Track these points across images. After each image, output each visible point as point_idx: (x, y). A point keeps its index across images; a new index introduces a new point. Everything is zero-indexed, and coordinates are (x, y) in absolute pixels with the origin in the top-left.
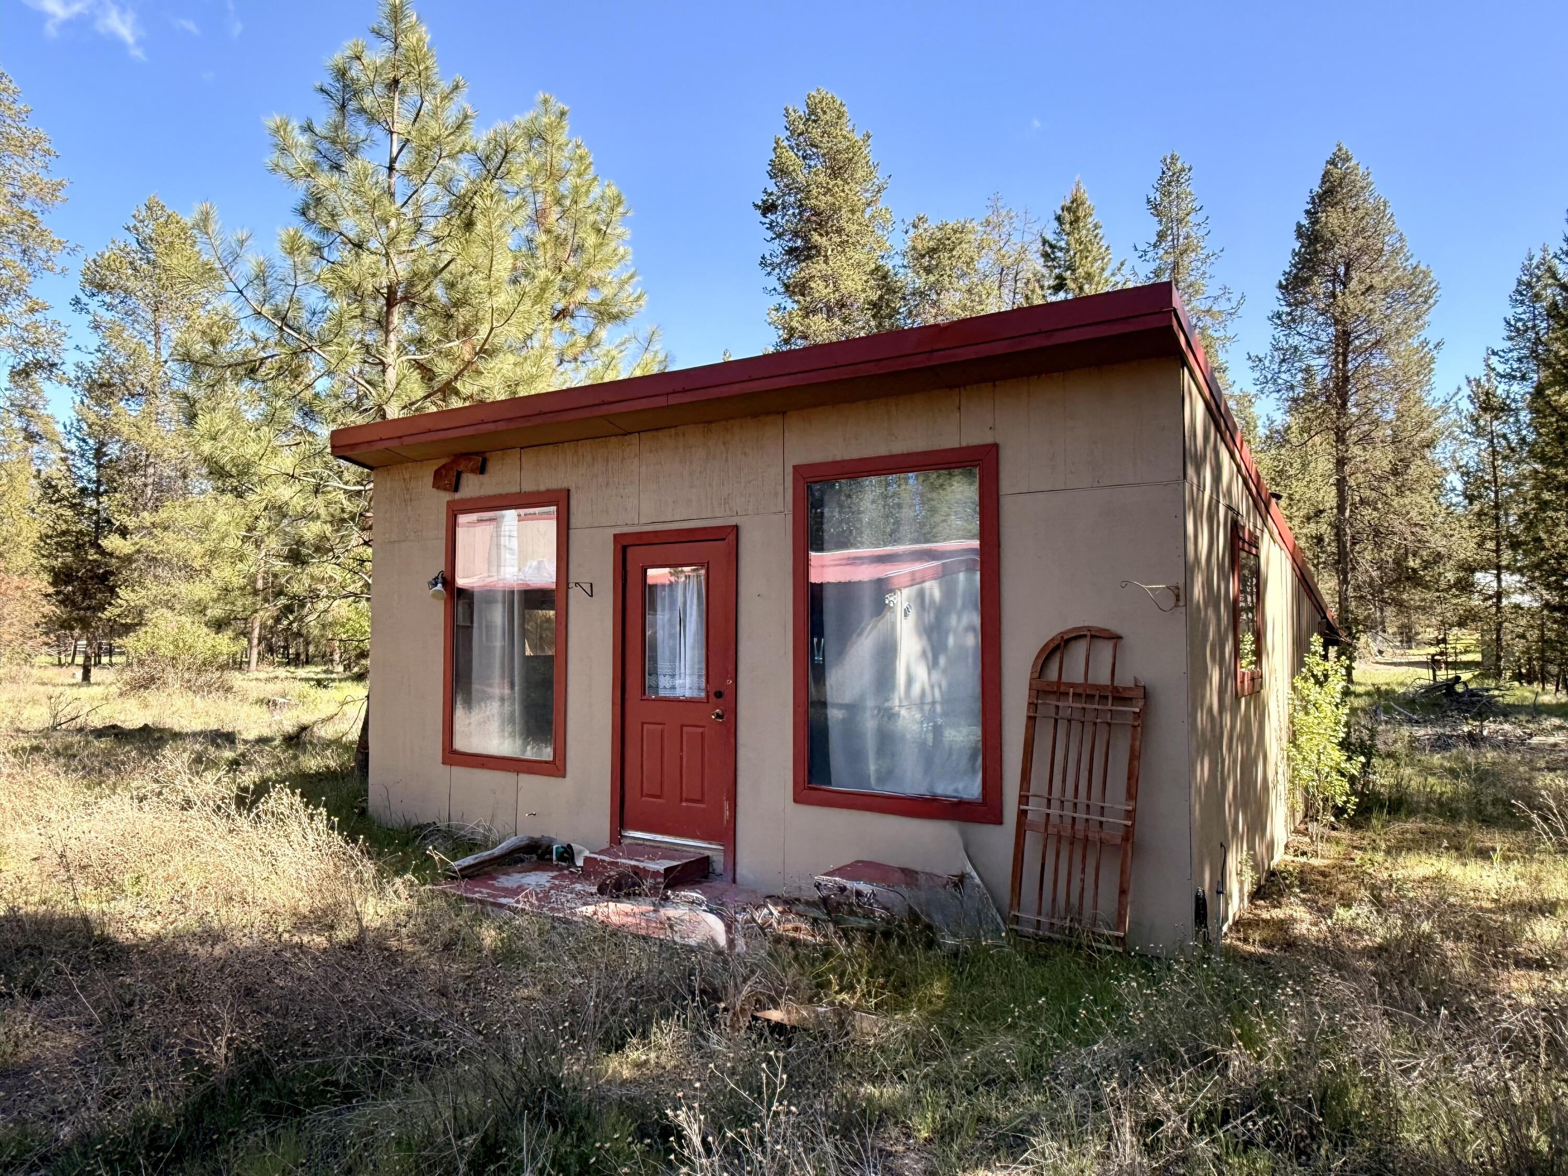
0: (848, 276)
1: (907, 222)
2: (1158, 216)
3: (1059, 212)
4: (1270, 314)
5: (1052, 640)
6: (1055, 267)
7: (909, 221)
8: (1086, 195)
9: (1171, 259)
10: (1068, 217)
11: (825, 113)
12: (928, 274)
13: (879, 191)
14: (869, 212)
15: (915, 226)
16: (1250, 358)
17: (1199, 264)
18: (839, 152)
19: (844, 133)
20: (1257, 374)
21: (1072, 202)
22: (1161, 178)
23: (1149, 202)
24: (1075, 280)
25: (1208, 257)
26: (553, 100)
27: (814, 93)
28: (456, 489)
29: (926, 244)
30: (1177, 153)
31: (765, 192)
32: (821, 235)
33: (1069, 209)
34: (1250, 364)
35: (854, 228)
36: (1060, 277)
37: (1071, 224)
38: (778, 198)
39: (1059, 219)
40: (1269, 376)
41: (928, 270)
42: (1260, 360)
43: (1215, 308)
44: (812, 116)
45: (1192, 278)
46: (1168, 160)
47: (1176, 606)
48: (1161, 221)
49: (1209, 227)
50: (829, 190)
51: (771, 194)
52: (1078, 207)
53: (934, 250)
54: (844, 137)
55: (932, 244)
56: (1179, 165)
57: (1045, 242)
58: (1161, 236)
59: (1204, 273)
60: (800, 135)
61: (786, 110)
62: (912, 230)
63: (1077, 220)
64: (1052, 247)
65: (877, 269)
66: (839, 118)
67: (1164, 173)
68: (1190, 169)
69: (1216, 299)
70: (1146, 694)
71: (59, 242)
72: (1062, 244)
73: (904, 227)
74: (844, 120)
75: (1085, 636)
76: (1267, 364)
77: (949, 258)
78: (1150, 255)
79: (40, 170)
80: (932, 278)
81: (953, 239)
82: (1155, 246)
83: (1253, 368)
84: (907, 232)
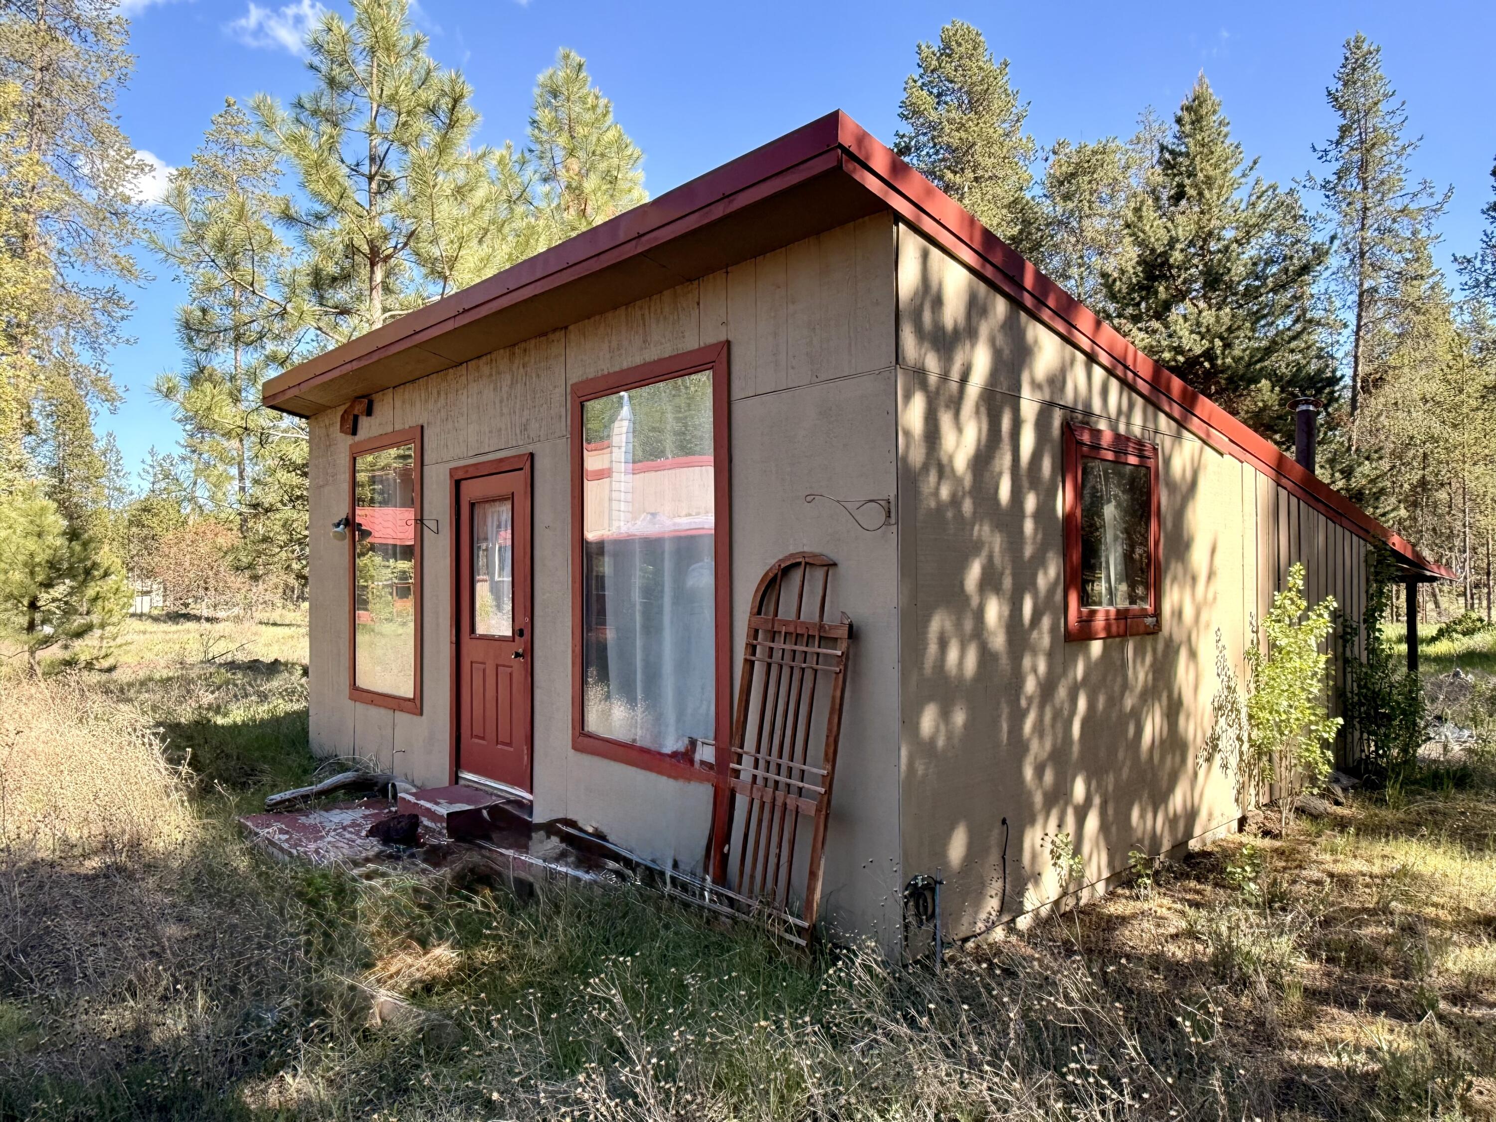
0: (983, 212)
1: (1047, 149)
2: (1340, 108)
3: (1179, 113)
4: (1485, 207)
5: (771, 569)
6: (1175, 175)
7: (1048, 148)
8: (1210, 90)
9: (1356, 156)
10: (1187, 118)
11: (959, 45)
12: (1065, 201)
13: (1018, 121)
14: (1008, 143)
15: (1055, 153)
16: (1456, 259)
17: (1394, 157)
18: (973, 84)
19: (981, 63)
20: (1465, 278)
21: (1194, 101)
22: (1344, 66)
23: (1329, 94)
24: (1195, 186)
25: (1404, 148)
26: (573, 54)
27: (949, 26)
28: (354, 432)
29: (1064, 168)
30: (1362, 34)
31: (897, 134)
32: (955, 173)
33: (1189, 109)
34: (1457, 266)
35: (989, 162)
36: (1181, 186)
37: (1193, 123)
38: (911, 139)
39: (1179, 121)
40: (1482, 279)
41: (1067, 197)
42: (1469, 261)
43: (1412, 207)
44: (947, 51)
45: (1385, 175)
46: (1352, 44)
47: (887, 523)
48: (1344, 115)
49: (1405, 114)
50: (963, 125)
51: (904, 136)
52: (1200, 105)
53: (1073, 175)
54: (980, 68)
55: (1071, 169)
56: (1365, 47)
57: (1163, 148)
58: (1344, 131)
59: (1400, 167)
60: (932, 71)
61: (919, 47)
62: (1052, 158)
63: (1199, 119)
64: (1172, 152)
65: (1015, 201)
66: (975, 49)
67: (1347, 59)
68: (1378, 51)
69: (1415, 195)
70: (853, 633)
71: (288, 249)
72: (1183, 149)
73: (1044, 155)
74: (980, 50)
75: (799, 564)
76: (1478, 264)
77: (1090, 182)
78: (1331, 154)
79: (271, 189)
80: (1070, 205)
81: (1094, 161)
82: (1338, 143)
83: (1460, 271)
84: (1046, 160)
